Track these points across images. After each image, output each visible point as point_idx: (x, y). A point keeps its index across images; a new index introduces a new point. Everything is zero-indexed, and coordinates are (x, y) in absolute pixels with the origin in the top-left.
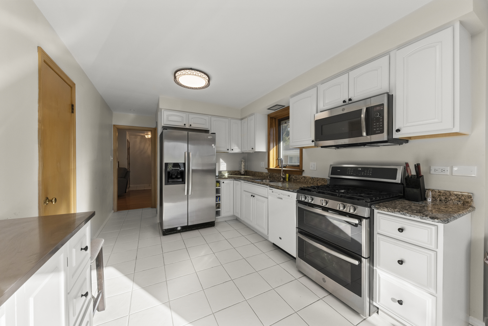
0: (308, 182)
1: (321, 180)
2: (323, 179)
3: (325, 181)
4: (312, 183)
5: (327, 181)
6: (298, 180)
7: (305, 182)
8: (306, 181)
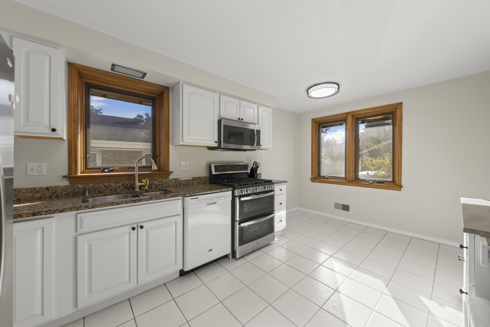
0: (181, 184)
1: (197, 179)
2: (199, 178)
3: (201, 180)
4: (186, 184)
5: (203, 179)
6: (165, 185)
7: (177, 185)
8: (178, 183)
